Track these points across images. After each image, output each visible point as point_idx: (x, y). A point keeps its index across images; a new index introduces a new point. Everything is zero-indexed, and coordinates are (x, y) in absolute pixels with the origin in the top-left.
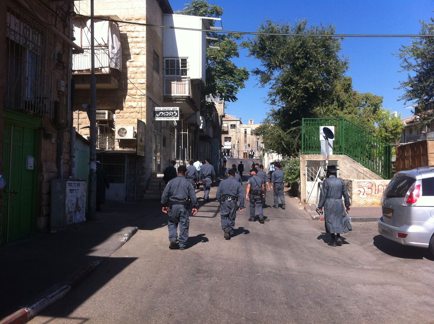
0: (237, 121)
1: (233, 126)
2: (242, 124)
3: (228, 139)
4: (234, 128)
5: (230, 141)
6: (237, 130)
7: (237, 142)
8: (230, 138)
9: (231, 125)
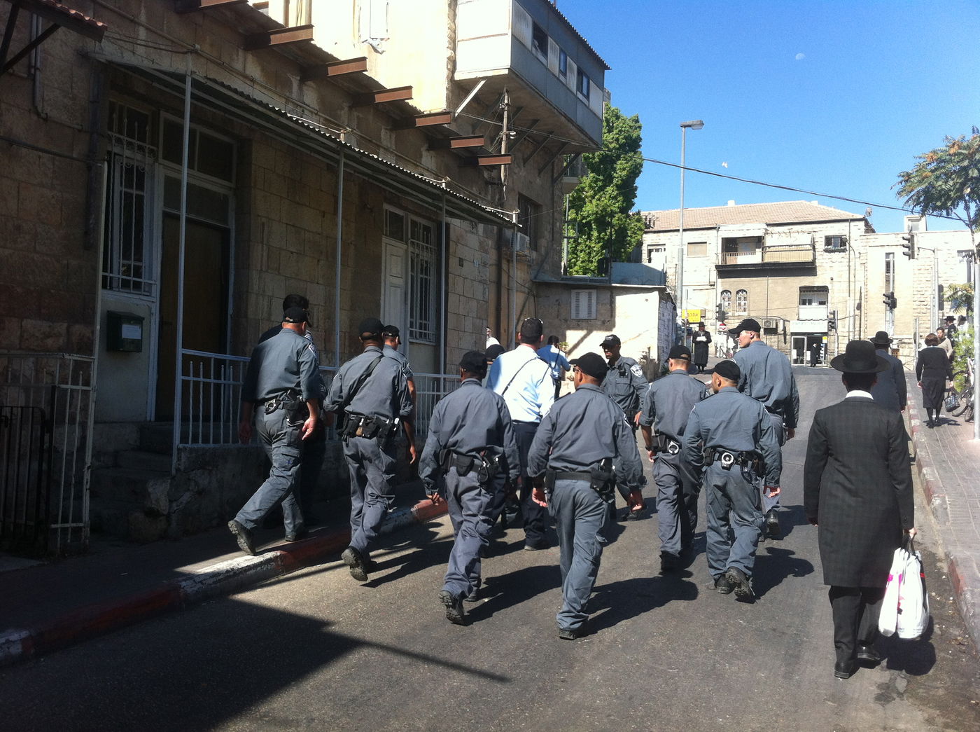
0: (852, 224)
1: (837, 244)
2: (873, 231)
3: (815, 297)
4: (840, 251)
5: (822, 303)
6: (852, 256)
7: (851, 305)
8: (824, 289)
9: (828, 240)
